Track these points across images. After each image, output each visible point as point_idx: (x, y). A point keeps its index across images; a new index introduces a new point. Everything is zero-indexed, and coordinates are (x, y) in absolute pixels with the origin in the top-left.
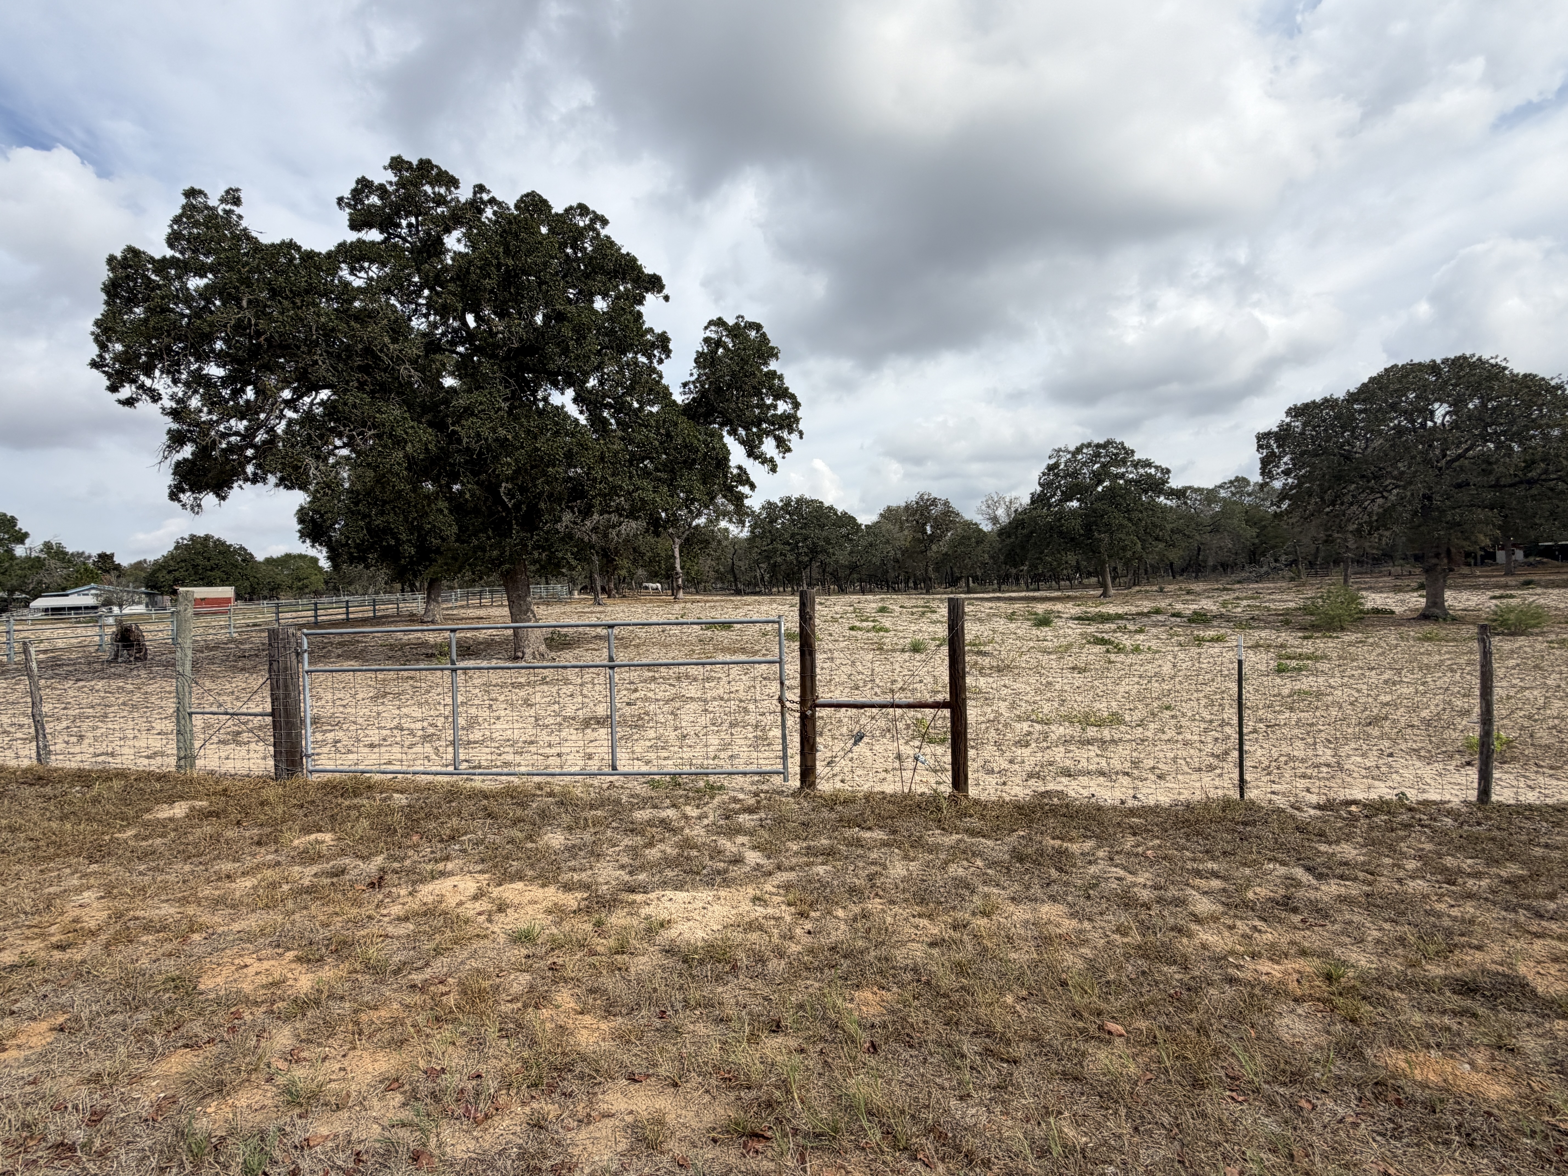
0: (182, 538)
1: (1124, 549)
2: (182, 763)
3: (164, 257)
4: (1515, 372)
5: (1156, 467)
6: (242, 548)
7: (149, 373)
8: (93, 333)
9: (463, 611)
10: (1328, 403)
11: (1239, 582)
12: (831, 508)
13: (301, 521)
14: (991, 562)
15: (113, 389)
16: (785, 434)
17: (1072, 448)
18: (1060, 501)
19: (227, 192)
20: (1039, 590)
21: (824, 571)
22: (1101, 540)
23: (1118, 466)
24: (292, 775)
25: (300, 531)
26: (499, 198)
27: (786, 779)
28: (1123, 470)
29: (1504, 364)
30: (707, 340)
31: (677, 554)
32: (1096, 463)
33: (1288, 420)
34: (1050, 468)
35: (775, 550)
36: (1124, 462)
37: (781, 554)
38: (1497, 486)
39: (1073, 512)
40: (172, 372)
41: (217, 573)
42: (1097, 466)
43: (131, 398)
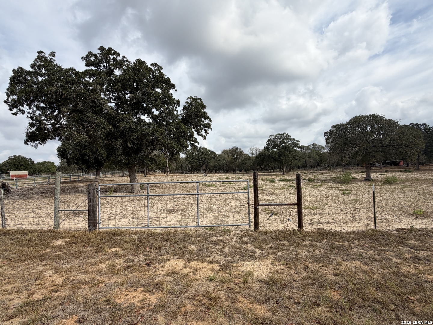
0: (11, 156)
1: (289, 162)
2: (56, 227)
3: (29, 71)
4: (386, 118)
5: (296, 140)
6: (31, 159)
7: (22, 106)
8: (6, 92)
9: (105, 178)
10: (342, 125)
11: (316, 171)
12: (209, 150)
13: (58, 151)
14: (252, 165)
15: (11, 110)
16: (207, 129)
17: (275, 135)
18: (272, 149)
19: (51, 53)
20: (265, 173)
21: (207, 167)
22: (283, 159)
23: (286, 140)
24: (94, 229)
25: (58, 154)
26: (129, 60)
27: (250, 227)
28: (287, 141)
29: (384, 116)
30: (187, 103)
31: (167, 162)
32: (281, 139)
33: (332, 129)
34: (269, 140)
35: (193, 161)
36: (288, 139)
37: (195, 162)
38: (382, 146)
39: (276, 152)
40: (29, 106)
41: (23, 167)
42: (281, 140)
43: (16, 113)
